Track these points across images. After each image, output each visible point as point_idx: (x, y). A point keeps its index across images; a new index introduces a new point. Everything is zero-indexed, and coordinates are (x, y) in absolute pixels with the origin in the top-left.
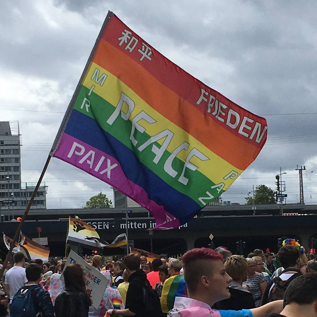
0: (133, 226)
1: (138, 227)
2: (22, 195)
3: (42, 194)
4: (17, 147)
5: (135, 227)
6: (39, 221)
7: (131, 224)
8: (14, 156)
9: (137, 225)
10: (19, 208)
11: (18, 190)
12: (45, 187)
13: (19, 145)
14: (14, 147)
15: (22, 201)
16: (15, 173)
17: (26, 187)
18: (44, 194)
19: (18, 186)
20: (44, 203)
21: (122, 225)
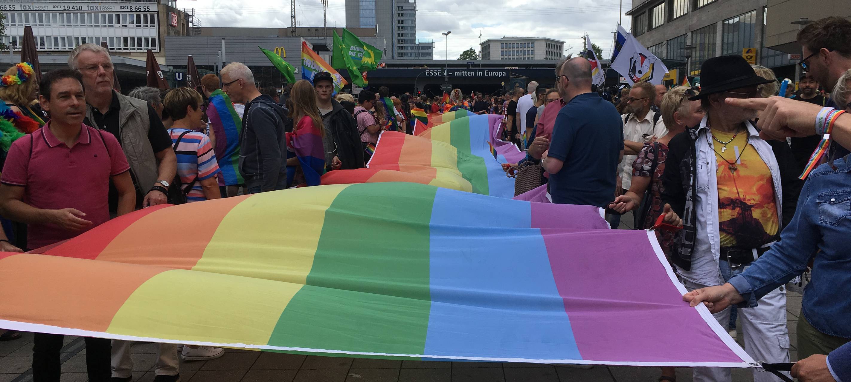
0: (464, 74)
1: (468, 75)
2: (415, 48)
3: (430, 48)
4: (413, 12)
5: (466, 75)
6: (409, 68)
7: (463, 72)
8: (411, 18)
9: (467, 73)
10: (413, 58)
11: (413, 45)
12: (433, 42)
13: (414, 10)
14: (410, 12)
15: (416, 53)
16: (411, 32)
17: (419, 42)
18: (432, 47)
19: (413, 41)
20: (432, 55)
21: (456, 73)
